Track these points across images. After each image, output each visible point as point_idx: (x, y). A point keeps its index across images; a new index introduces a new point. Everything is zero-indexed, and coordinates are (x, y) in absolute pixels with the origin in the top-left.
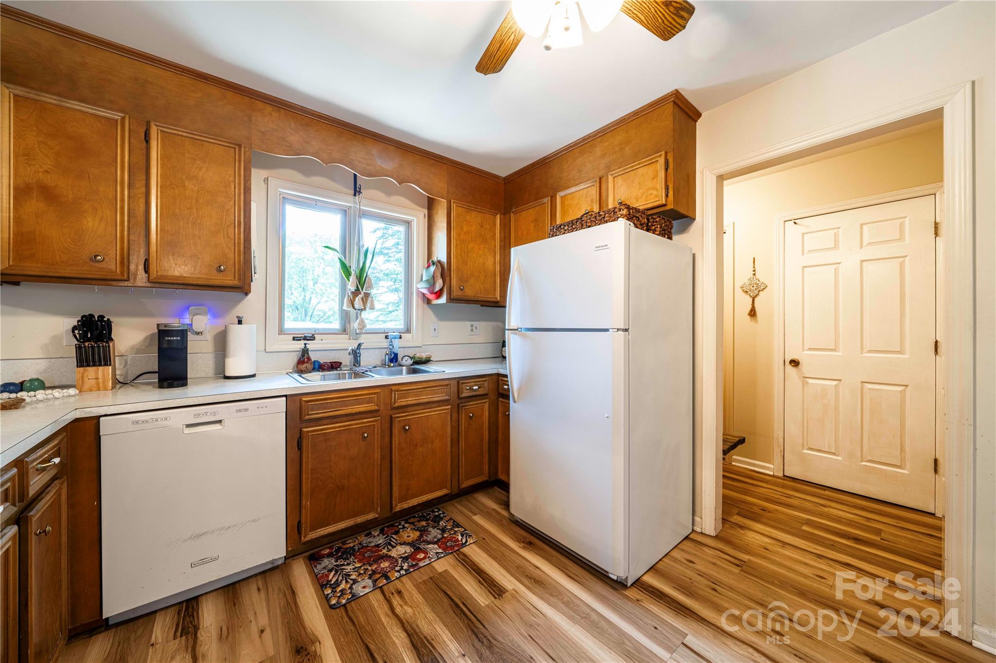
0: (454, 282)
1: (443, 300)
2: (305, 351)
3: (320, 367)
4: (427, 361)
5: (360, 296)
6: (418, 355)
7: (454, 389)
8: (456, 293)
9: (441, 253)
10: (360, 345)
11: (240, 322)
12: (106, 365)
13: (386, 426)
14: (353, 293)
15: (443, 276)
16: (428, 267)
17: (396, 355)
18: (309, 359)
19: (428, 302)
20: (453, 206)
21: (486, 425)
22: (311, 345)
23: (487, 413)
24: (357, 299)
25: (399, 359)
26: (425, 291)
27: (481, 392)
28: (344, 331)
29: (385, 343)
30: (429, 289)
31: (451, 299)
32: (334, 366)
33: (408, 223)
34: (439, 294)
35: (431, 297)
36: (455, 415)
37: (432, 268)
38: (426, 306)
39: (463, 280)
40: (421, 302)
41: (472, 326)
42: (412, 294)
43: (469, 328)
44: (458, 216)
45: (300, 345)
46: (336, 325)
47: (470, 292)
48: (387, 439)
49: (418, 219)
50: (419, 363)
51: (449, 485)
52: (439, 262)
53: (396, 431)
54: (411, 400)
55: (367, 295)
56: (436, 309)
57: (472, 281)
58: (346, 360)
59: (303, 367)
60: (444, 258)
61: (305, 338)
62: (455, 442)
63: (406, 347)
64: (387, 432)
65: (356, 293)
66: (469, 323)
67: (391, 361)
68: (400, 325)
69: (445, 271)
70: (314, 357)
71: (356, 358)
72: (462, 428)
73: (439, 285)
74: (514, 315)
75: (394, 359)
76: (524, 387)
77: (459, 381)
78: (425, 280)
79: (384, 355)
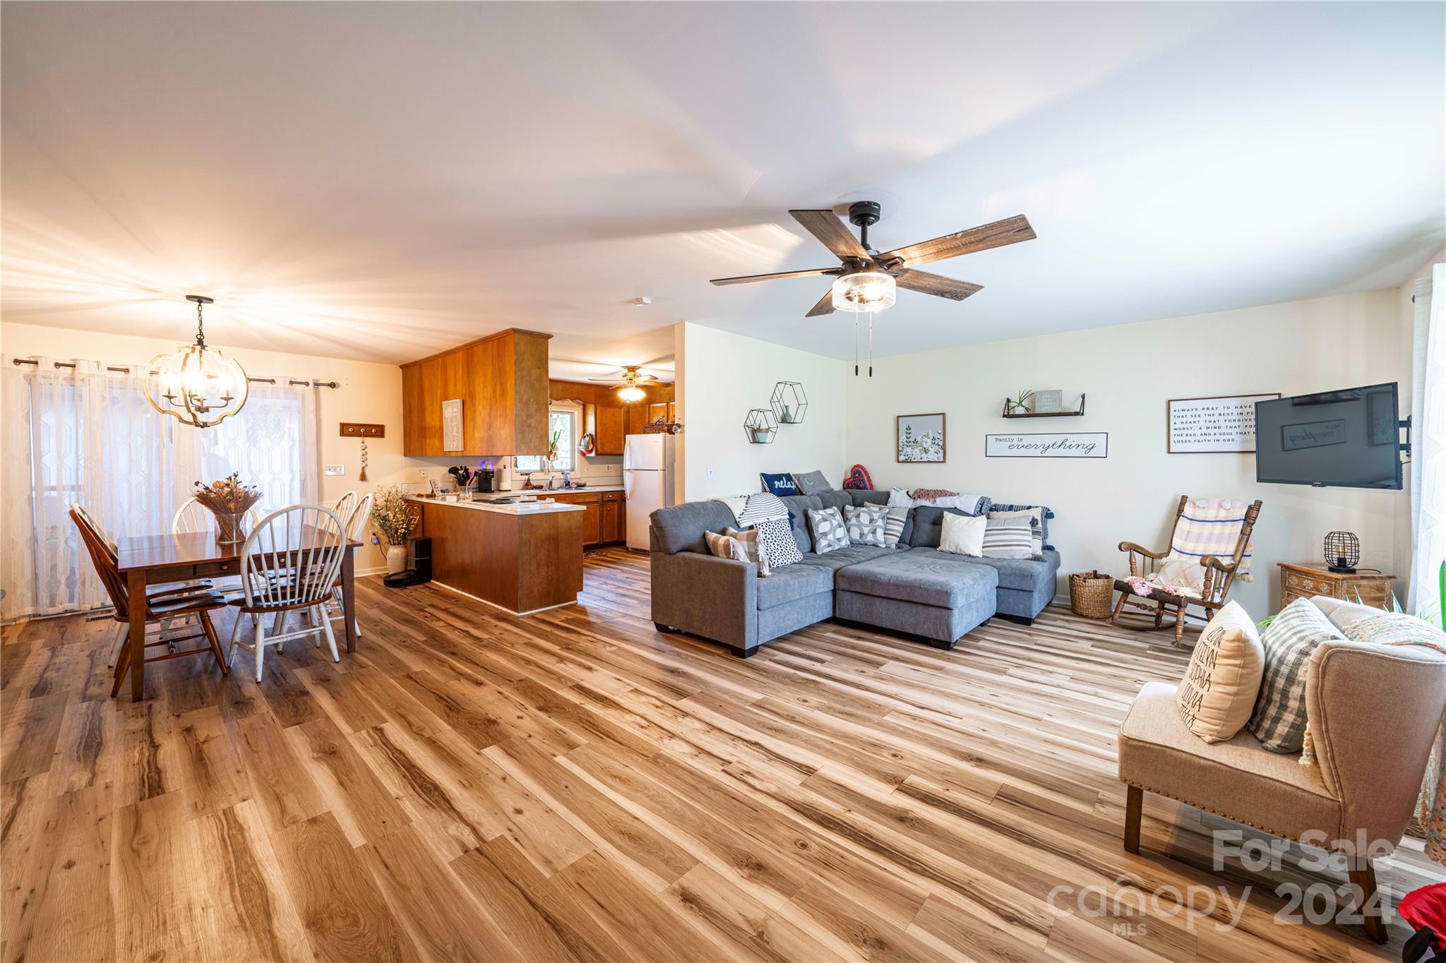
0: (599, 446)
1: (593, 454)
2: (529, 480)
3: (536, 488)
4: (584, 485)
5: (553, 454)
6: (579, 482)
7: (600, 497)
8: (600, 451)
9: (591, 429)
10: (552, 478)
11: (505, 468)
15: (593, 443)
16: (585, 437)
17: (568, 482)
18: (530, 483)
19: (584, 454)
20: (598, 407)
21: (617, 514)
22: (532, 477)
25: (570, 484)
26: (583, 450)
27: (613, 499)
28: (542, 470)
29: (562, 476)
30: (585, 449)
31: (597, 454)
32: (540, 487)
33: (572, 413)
34: (590, 451)
35: (586, 452)
36: (601, 509)
37: (587, 439)
38: (583, 457)
39: (603, 444)
40: (580, 455)
41: (608, 467)
42: (575, 450)
43: (606, 468)
44: (600, 411)
45: (526, 477)
46: (538, 468)
47: (607, 450)
49: (578, 412)
50: (580, 486)
51: (598, 539)
52: (590, 434)
55: (556, 454)
56: (589, 459)
57: (608, 444)
58: (546, 484)
59: (528, 487)
60: (593, 433)
61: (527, 474)
62: (601, 521)
63: (572, 477)
65: (551, 453)
66: (606, 466)
67: (566, 485)
68: (570, 467)
69: (594, 440)
70: (532, 483)
71: (551, 483)
72: (604, 515)
73: (590, 448)
74: (627, 464)
75: (568, 484)
76: (632, 493)
77: (603, 493)
78: (582, 443)
79: (562, 483)
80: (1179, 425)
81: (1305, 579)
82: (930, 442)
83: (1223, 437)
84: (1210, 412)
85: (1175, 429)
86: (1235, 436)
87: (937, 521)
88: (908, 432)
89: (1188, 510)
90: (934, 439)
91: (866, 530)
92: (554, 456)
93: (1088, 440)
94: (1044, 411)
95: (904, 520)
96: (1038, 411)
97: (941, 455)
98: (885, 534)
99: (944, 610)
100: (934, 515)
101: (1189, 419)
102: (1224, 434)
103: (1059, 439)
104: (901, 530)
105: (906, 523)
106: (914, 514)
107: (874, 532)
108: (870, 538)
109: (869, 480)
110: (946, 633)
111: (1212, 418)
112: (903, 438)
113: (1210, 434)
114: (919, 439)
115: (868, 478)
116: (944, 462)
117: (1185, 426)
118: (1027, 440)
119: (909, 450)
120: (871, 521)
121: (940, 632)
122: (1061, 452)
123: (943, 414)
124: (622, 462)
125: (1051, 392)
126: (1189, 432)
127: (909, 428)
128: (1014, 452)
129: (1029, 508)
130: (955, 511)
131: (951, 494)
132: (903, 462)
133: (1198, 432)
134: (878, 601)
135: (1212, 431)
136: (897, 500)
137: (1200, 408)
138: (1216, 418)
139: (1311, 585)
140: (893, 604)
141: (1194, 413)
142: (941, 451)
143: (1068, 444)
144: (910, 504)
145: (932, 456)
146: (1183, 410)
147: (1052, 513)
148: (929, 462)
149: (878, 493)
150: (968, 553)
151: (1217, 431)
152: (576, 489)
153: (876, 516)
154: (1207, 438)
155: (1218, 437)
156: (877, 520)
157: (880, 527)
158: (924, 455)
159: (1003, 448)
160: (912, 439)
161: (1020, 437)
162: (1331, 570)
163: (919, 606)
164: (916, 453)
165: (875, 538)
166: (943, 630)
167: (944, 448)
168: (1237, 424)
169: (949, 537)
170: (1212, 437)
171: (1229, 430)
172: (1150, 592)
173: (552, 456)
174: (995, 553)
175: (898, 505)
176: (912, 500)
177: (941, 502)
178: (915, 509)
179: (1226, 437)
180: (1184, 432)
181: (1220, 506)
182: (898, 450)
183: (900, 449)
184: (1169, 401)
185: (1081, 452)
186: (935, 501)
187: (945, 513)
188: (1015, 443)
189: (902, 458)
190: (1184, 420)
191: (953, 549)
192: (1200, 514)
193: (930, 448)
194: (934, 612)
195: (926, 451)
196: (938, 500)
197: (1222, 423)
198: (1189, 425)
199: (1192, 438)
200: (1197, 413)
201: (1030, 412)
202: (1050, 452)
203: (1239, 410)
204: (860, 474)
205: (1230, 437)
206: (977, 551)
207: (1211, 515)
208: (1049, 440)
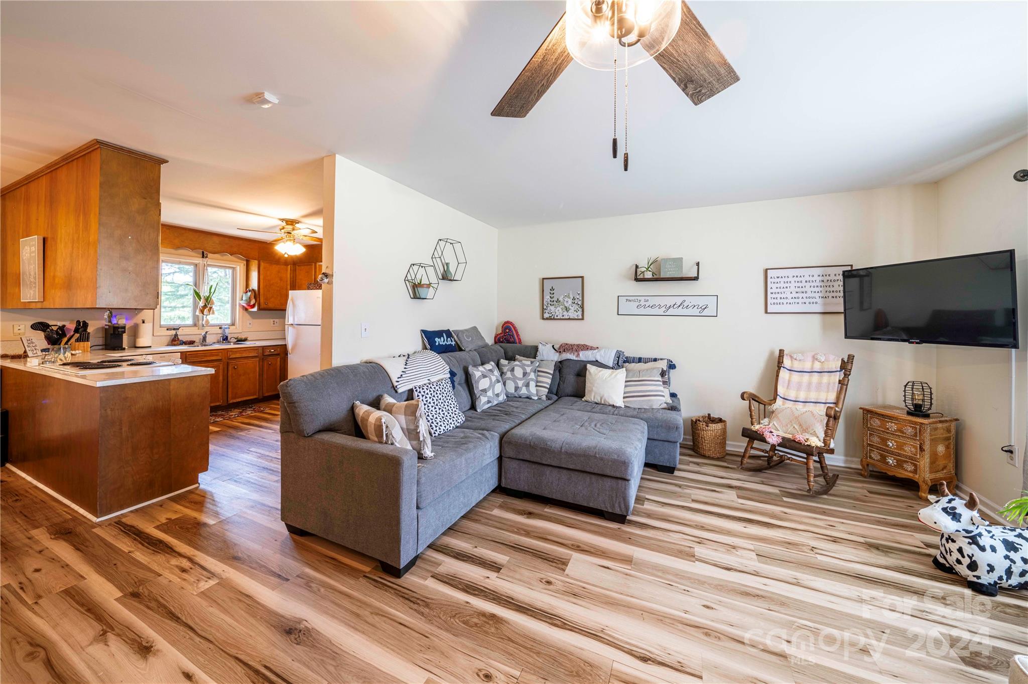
0: (262, 301)
1: (255, 309)
2: (176, 335)
3: (185, 343)
4: (245, 340)
5: (207, 309)
6: (240, 337)
7: (261, 351)
8: (262, 306)
9: (254, 285)
10: (206, 332)
11: (143, 322)
12: (87, 341)
13: (226, 367)
14: (202, 307)
15: (256, 298)
16: (247, 292)
17: (227, 337)
18: (178, 339)
19: (246, 309)
20: (262, 264)
21: (278, 368)
22: (180, 332)
23: (279, 363)
24: (205, 310)
25: (229, 339)
26: (244, 305)
27: (275, 353)
28: (195, 325)
29: (220, 331)
30: (247, 304)
31: (259, 309)
32: (191, 343)
33: (234, 269)
34: (253, 306)
35: (248, 307)
36: (261, 363)
37: (249, 294)
38: (244, 312)
39: (266, 299)
40: (241, 310)
41: (274, 321)
42: (236, 305)
43: (272, 323)
44: (264, 268)
45: (173, 332)
46: (190, 322)
47: (269, 305)
48: (226, 372)
49: (240, 268)
50: (239, 341)
51: (257, 394)
52: (253, 290)
53: (230, 368)
54: (238, 355)
55: (211, 308)
56: (251, 314)
57: (273, 300)
58: (197, 339)
59: (176, 343)
60: (256, 288)
61: (174, 329)
62: (261, 375)
63: (231, 332)
64: (226, 369)
65: (205, 307)
66: (272, 320)
67: (224, 340)
68: (229, 322)
69: (256, 295)
70: (180, 338)
71: (204, 338)
72: (265, 369)
73: (253, 302)
74: (290, 318)
75: (225, 339)
76: (293, 348)
77: (264, 347)
78: (244, 299)
79: (219, 337)
80: (774, 290)
81: (888, 422)
82: (570, 301)
83: (807, 301)
84: (799, 279)
85: (772, 293)
86: (819, 300)
87: (581, 373)
88: (552, 292)
89: (787, 362)
90: (574, 299)
91: (520, 383)
92: (209, 311)
93: (701, 302)
94: (668, 276)
95: (552, 372)
96: (662, 276)
97: (580, 313)
98: (537, 386)
99: (620, 482)
100: (578, 367)
101: (782, 285)
102: (809, 298)
103: (679, 300)
104: (549, 381)
105: (553, 375)
106: (560, 366)
107: (527, 385)
108: (524, 391)
109: (518, 335)
110: (623, 506)
111: (800, 285)
112: (547, 298)
113: (798, 298)
114: (561, 299)
115: (517, 333)
116: (583, 319)
117: (778, 290)
118: (652, 301)
119: (552, 308)
120: (525, 374)
121: (617, 505)
122: (680, 311)
123: (582, 277)
124: (284, 317)
125: (674, 260)
126: (783, 296)
127: (552, 289)
128: (642, 311)
129: (655, 360)
130: (597, 363)
131: (592, 348)
132: (547, 319)
133: (790, 296)
134: (548, 471)
135: (800, 295)
136: (544, 354)
137: (791, 276)
138: (804, 284)
139: (895, 427)
140: (564, 475)
141: (786, 280)
142: (580, 310)
143: (685, 304)
144: (556, 357)
145: (572, 314)
146: (778, 277)
147: (674, 365)
148: (569, 319)
149: (526, 347)
150: (611, 403)
151: (804, 295)
152: (235, 343)
153: (528, 369)
154: (797, 300)
155: (805, 300)
156: (530, 374)
157: (532, 380)
158: (565, 313)
159: (632, 308)
160: (555, 299)
161: (647, 298)
162: (909, 413)
163: (593, 476)
164: (558, 311)
165: (528, 390)
166: (619, 502)
167: (582, 307)
168: (819, 289)
169: (594, 388)
170: (800, 301)
171: (813, 295)
172: (780, 440)
173: (206, 311)
174: (635, 403)
175: (545, 358)
176: (558, 354)
177: (584, 356)
178: (560, 362)
179: (811, 300)
180: (779, 296)
181: (814, 358)
182: (543, 308)
183: (545, 307)
184: (767, 270)
185: (696, 311)
186: (578, 354)
187: (589, 366)
188: (642, 303)
189: (546, 315)
190: (778, 285)
191: (598, 400)
192: (797, 366)
193: (570, 307)
194: (608, 483)
195: (567, 309)
196: (581, 353)
197: (808, 289)
198: (782, 290)
199: (785, 301)
200: (788, 280)
201: (655, 277)
202: (671, 311)
203: (821, 278)
204: (510, 330)
205: (814, 300)
206: (619, 402)
207: (807, 366)
208: (670, 301)
